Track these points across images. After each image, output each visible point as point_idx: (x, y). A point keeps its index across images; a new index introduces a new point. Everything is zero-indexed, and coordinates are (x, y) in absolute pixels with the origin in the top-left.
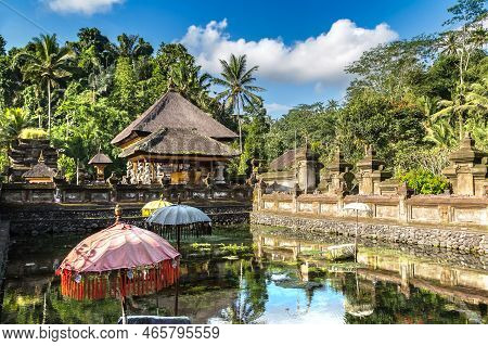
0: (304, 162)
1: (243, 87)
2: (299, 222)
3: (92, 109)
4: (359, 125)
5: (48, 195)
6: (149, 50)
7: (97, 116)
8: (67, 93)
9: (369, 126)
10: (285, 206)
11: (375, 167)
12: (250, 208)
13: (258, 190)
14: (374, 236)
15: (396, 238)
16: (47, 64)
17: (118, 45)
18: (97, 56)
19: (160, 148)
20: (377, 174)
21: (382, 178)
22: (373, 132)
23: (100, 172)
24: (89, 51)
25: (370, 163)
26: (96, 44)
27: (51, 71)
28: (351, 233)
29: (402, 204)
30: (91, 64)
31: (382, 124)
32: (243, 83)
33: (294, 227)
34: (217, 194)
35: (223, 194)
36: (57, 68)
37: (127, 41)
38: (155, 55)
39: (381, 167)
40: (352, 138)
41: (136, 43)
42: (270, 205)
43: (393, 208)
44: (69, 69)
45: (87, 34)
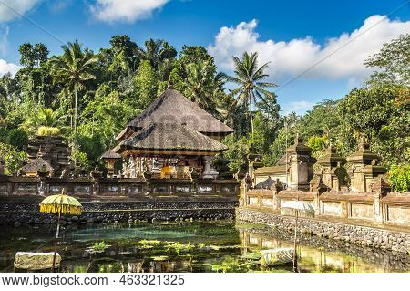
0: (295, 157)
1: (255, 83)
2: (278, 220)
3: (109, 108)
4: (356, 117)
5: (32, 188)
6: (173, 53)
7: (114, 115)
8: (97, 94)
9: (366, 118)
10: (267, 202)
11: (366, 161)
12: (236, 203)
13: (244, 185)
14: (347, 238)
15: (369, 242)
16: (74, 69)
17: (145, 50)
18: (125, 60)
19: (146, 143)
20: (369, 169)
21: (375, 174)
22: (371, 124)
23: (110, 166)
24: (120, 57)
25: (361, 158)
26: (126, 50)
27: (77, 74)
28: (325, 234)
29: (377, 203)
30: (120, 68)
31: (382, 115)
32: (255, 79)
33: (273, 225)
34: (201, 189)
35: (208, 189)
36: (83, 71)
37: (153, 45)
38: (177, 58)
39: (374, 161)
40: (352, 131)
41: (162, 47)
42: (254, 201)
43: (369, 207)
44: (93, 73)
45: (118, 41)
